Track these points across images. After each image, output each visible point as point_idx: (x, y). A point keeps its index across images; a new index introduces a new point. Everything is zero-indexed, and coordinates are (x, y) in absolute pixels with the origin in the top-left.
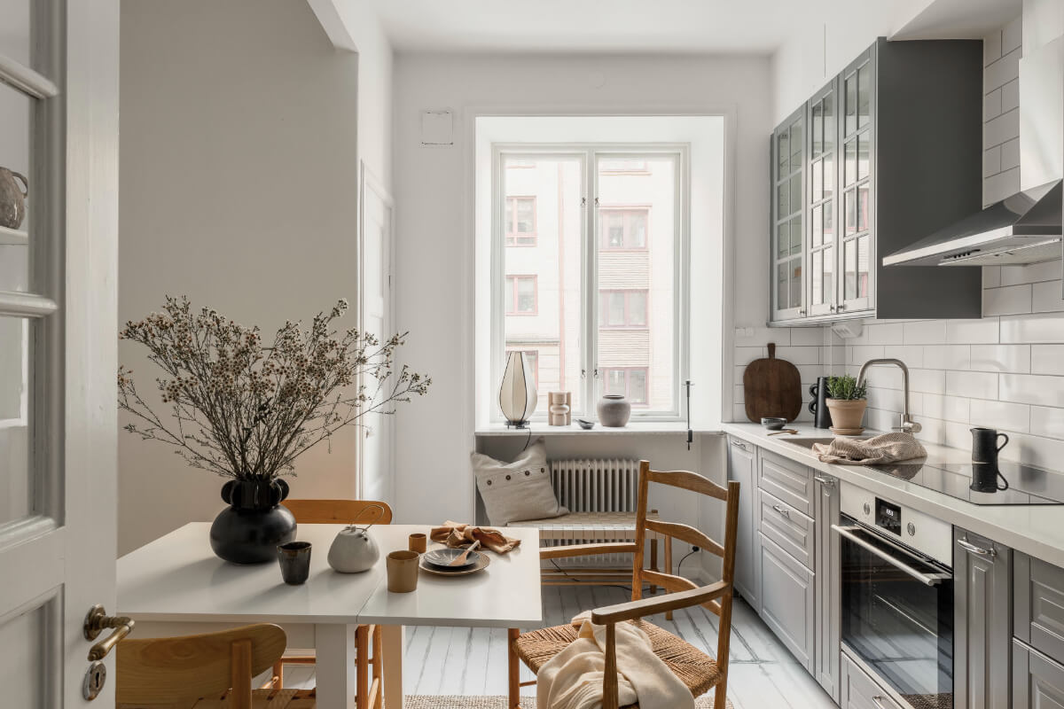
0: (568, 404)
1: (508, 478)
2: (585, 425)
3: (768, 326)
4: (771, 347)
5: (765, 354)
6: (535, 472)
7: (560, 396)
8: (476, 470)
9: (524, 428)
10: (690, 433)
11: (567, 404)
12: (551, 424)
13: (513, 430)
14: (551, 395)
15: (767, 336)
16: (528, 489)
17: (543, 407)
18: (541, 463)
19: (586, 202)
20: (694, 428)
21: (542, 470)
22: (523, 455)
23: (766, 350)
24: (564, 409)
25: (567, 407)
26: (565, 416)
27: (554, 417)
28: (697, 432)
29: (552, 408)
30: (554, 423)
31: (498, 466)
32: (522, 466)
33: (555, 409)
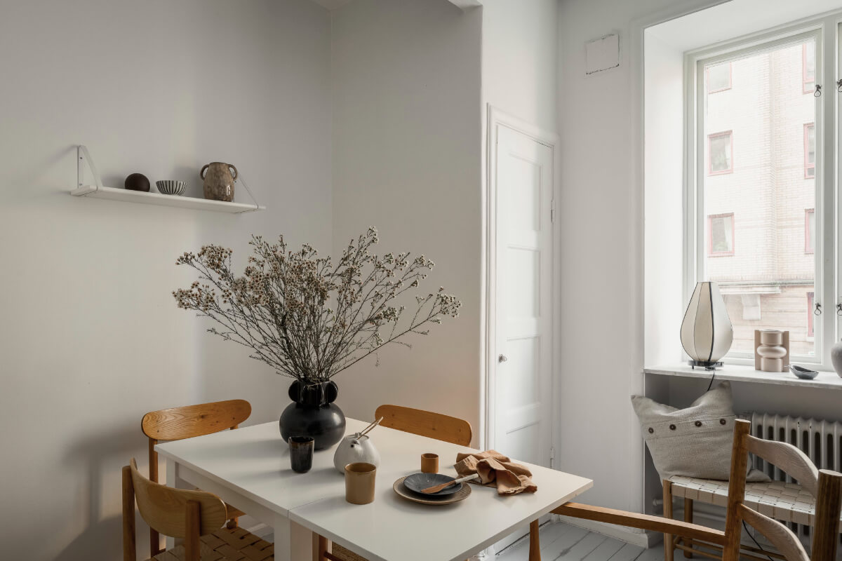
0: (785, 344)
1: (673, 427)
6: (709, 422)
7: (772, 336)
8: (639, 415)
9: (713, 369)
11: (782, 346)
12: (759, 369)
13: (702, 372)
14: (758, 334)
16: (699, 442)
18: (722, 411)
19: (822, 90)
21: (723, 422)
22: (698, 400)
24: (777, 351)
25: (783, 350)
26: (780, 361)
27: (763, 361)
29: (759, 349)
30: (763, 368)
31: (661, 411)
32: (692, 415)
33: (763, 351)
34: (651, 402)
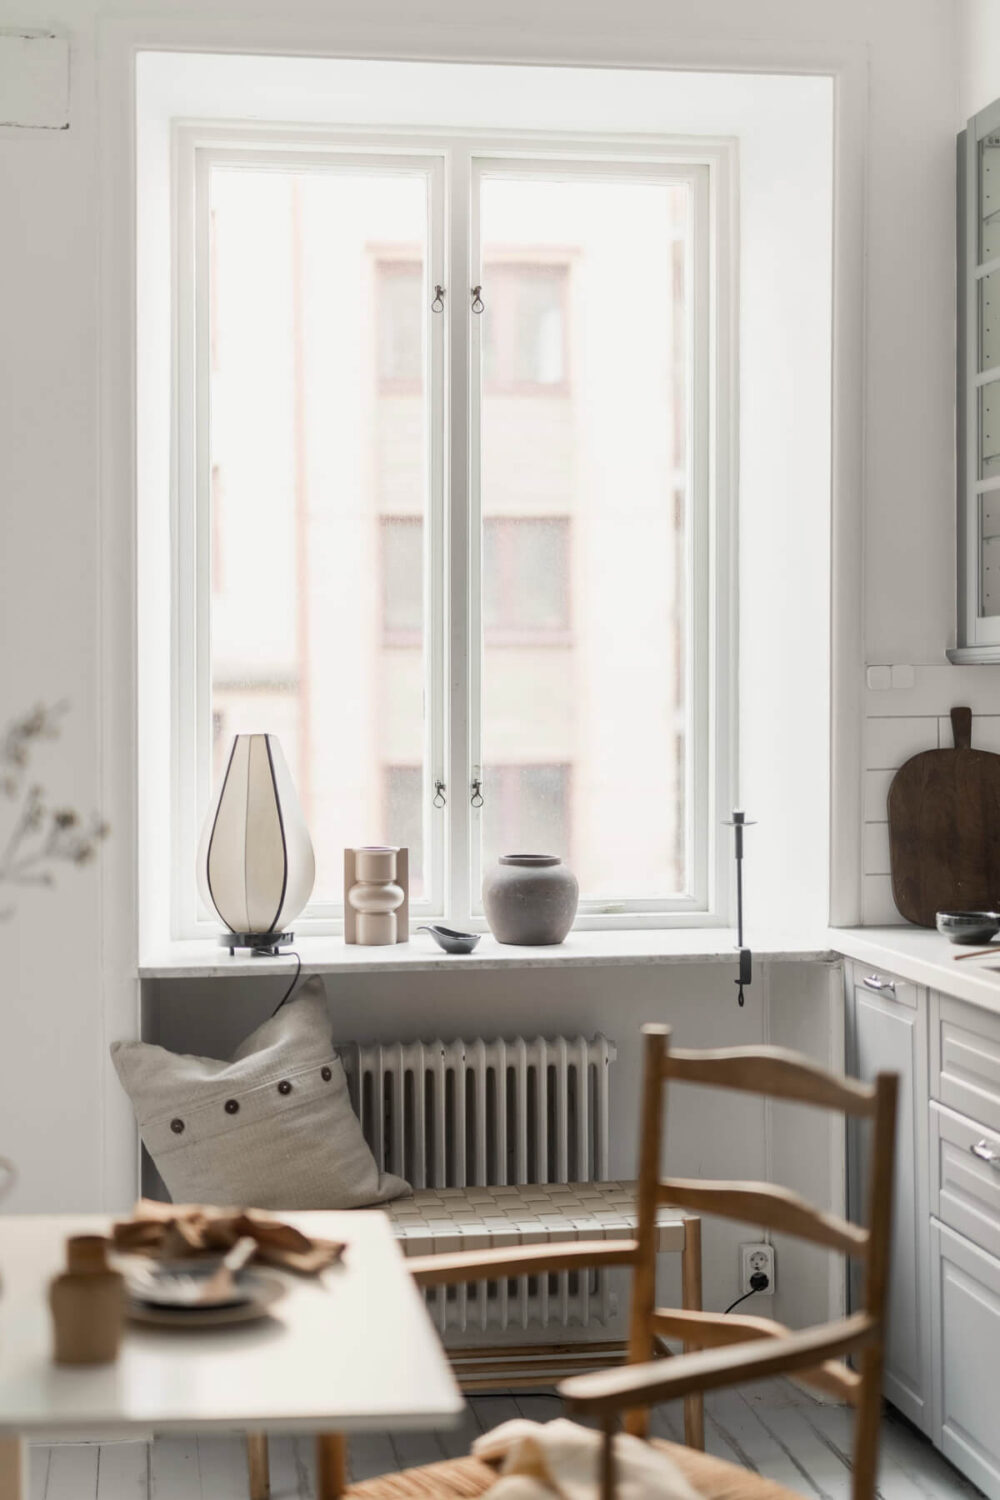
0: (402, 881)
1: (232, 1107)
2: (450, 940)
3: (953, 659)
4: (961, 718)
5: (940, 735)
6: (304, 1081)
7: (379, 860)
9: (275, 952)
10: (746, 957)
11: (397, 883)
12: (352, 940)
13: (245, 960)
14: (350, 856)
15: (948, 689)
16: (291, 1131)
17: (329, 890)
18: (320, 1052)
19: (446, 299)
20: (756, 945)
21: (326, 1075)
22: (263, 1032)
23: (946, 726)
24: (390, 897)
25: (398, 891)
26: (393, 915)
27: (361, 920)
28: (759, 955)
29: (354, 893)
30: (361, 935)
31: (194, 1071)
32: (269, 1069)
33: (363, 898)
34: (159, 1053)
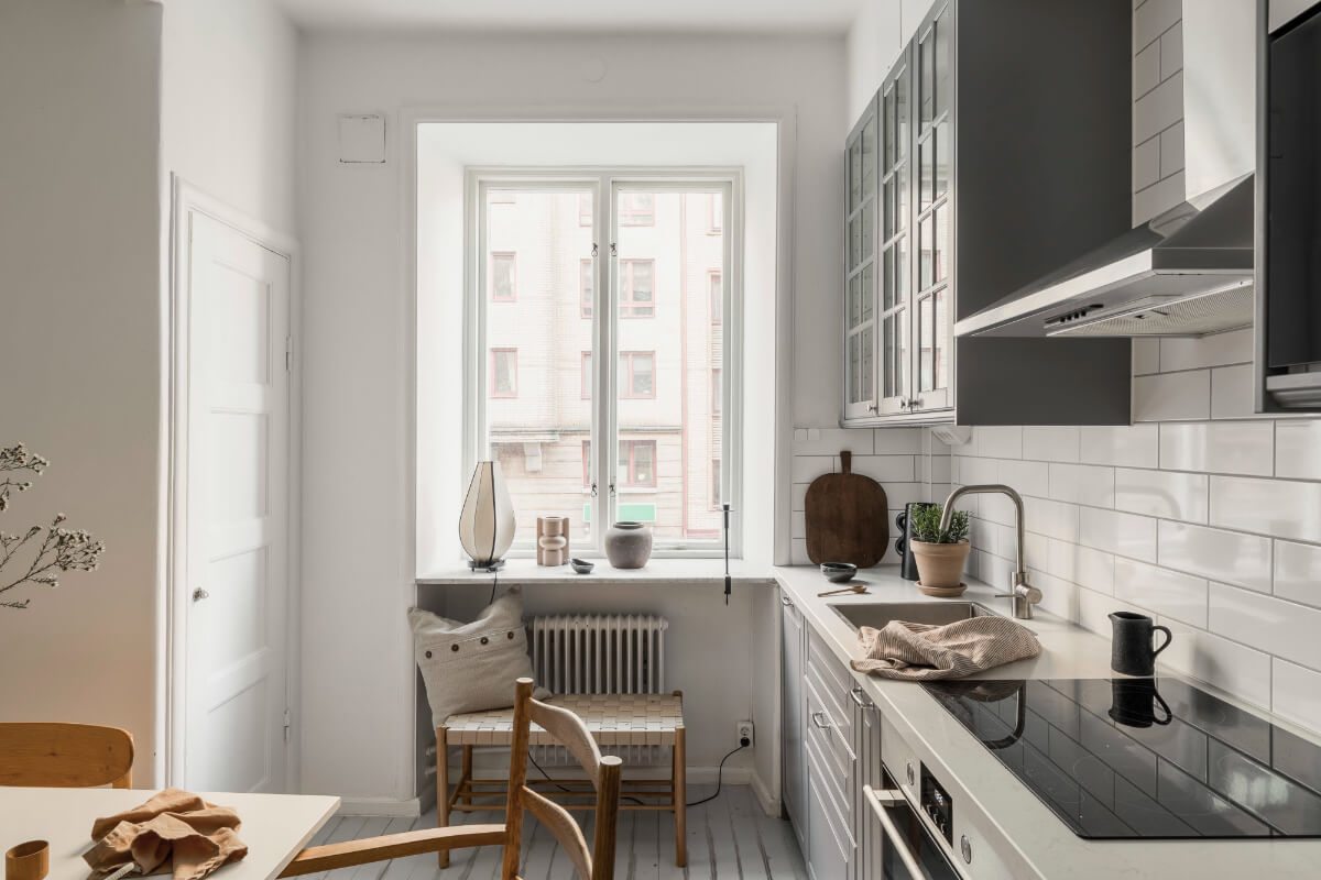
0: (565, 534)
1: (455, 648)
2: (580, 567)
3: (842, 426)
4: (846, 457)
5: (838, 468)
6: (496, 638)
7: (553, 524)
8: (415, 636)
9: (494, 570)
10: (728, 580)
11: (563, 535)
12: (540, 565)
13: (479, 575)
14: (540, 521)
15: (837, 442)
16: (484, 664)
17: (526, 537)
18: (510, 623)
20: (733, 576)
21: (510, 636)
22: (486, 611)
23: (838, 461)
24: (557, 542)
25: (563, 539)
26: (560, 552)
27: (544, 553)
28: (739, 580)
29: (541, 539)
30: (544, 562)
31: (442, 629)
32: (479, 630)
33: (545, 542)
34: (432, 616)
